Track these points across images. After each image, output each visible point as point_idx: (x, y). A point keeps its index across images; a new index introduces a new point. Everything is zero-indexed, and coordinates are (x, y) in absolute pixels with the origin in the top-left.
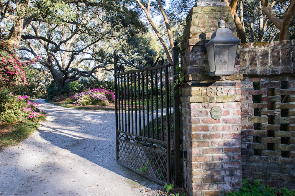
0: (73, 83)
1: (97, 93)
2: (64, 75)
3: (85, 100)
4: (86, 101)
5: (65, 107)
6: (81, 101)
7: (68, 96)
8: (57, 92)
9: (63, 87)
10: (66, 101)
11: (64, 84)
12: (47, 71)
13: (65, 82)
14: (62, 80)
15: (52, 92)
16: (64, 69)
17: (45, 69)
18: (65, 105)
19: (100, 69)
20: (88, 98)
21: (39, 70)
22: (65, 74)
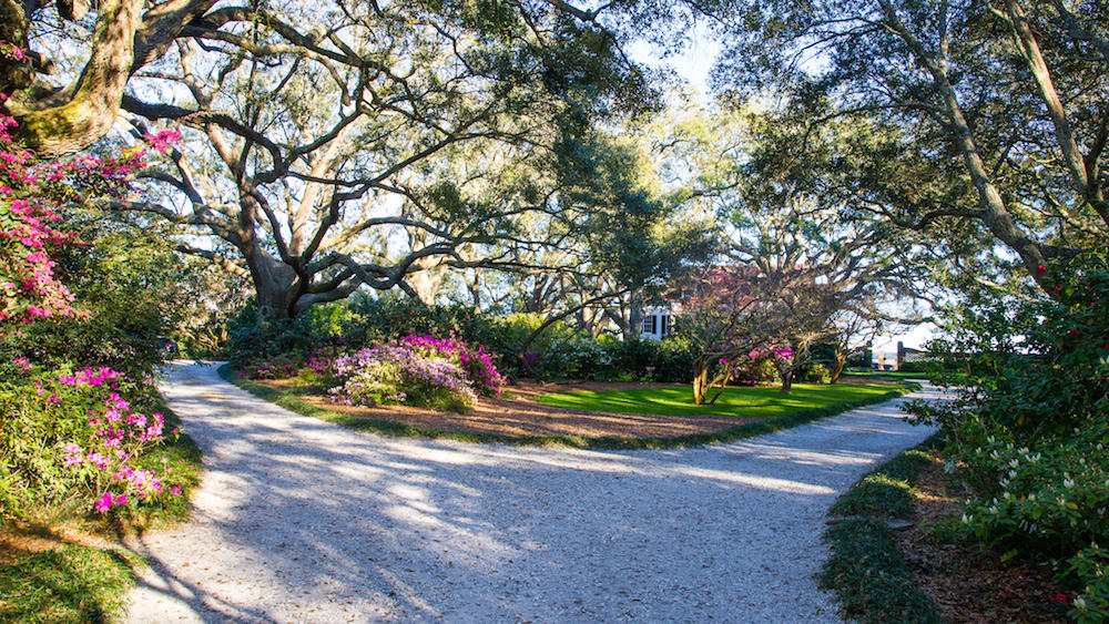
0: (325, 309)
1: (428, 355)
2: (297, 279)
3: (377, 385)
4: (383, 386)
5: (292, 408)
6: (363, 385)
7: (307, 360)
8: (266, 341)
9: (289, 322)
10: (299, 381)
11: (293, 312)
12: (236, 261)
13: (298, 303)
14: (289, 294)
15: (247, 341)
16: (297, 253)
17: (229, 254)
18: (293, 400)
19: (431, 261)
20: (390, 377)
21: (208, 255)
22: (299, 272)
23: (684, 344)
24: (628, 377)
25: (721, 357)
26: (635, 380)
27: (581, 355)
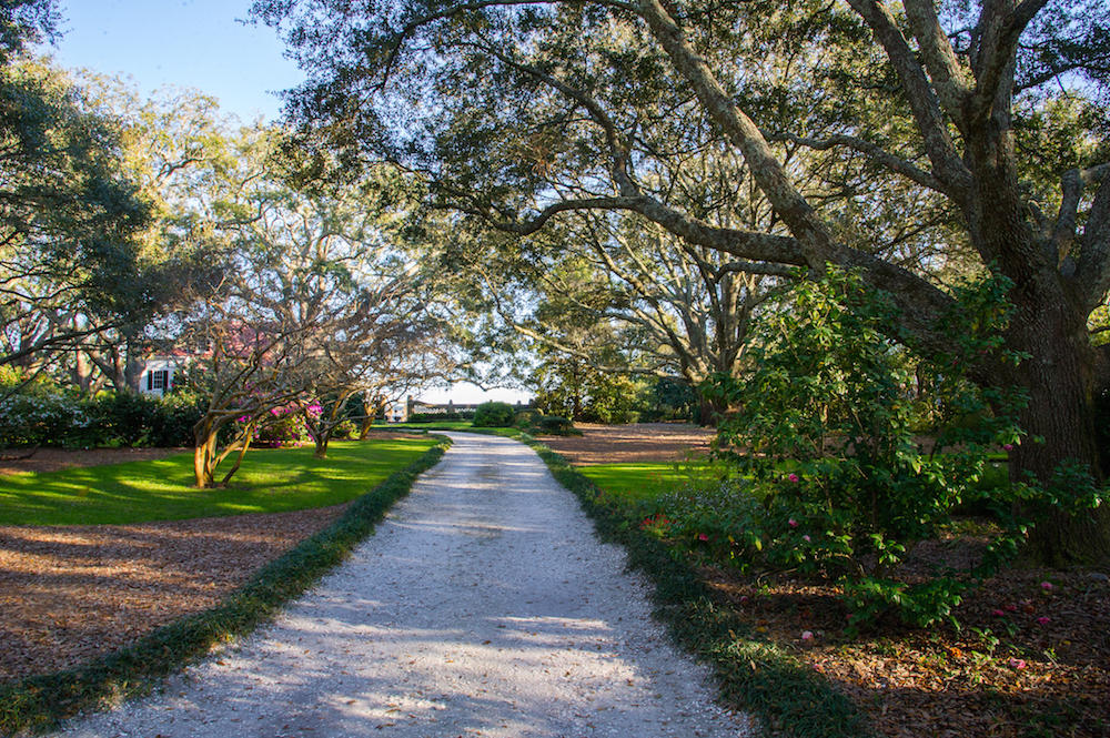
23: (191, 399)
24: (115, 442)
25: (238, 416)
26: (125, 446)
27: (43, 415)
